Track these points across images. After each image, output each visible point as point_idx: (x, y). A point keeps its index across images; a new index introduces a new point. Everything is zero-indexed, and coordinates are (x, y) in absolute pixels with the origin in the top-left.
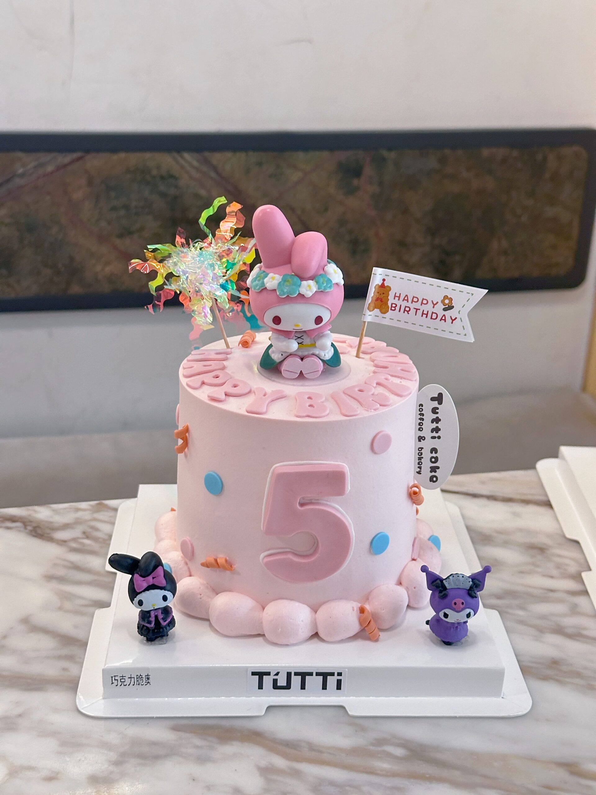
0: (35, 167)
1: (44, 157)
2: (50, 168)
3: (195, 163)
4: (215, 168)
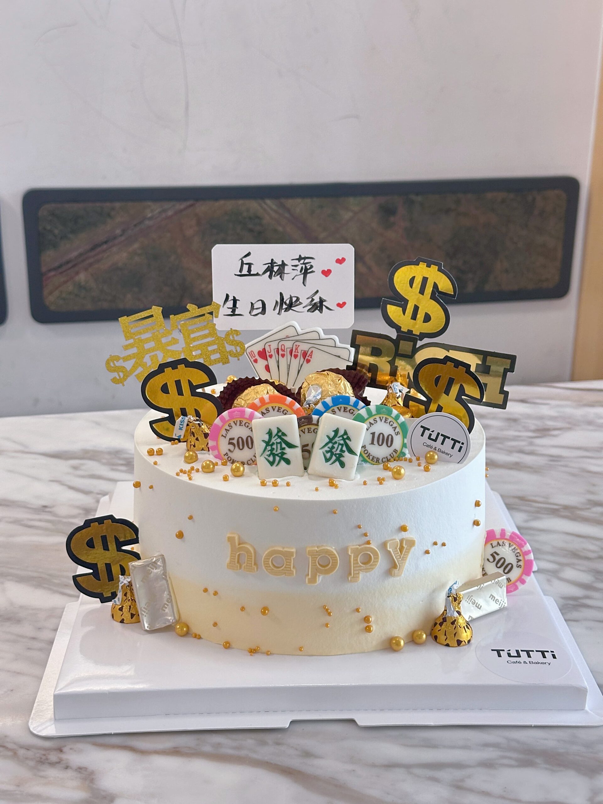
0: (160, 213)
1: (167, 205)
2: (170, 213)
3: (274, 207)
4: (288, 211)
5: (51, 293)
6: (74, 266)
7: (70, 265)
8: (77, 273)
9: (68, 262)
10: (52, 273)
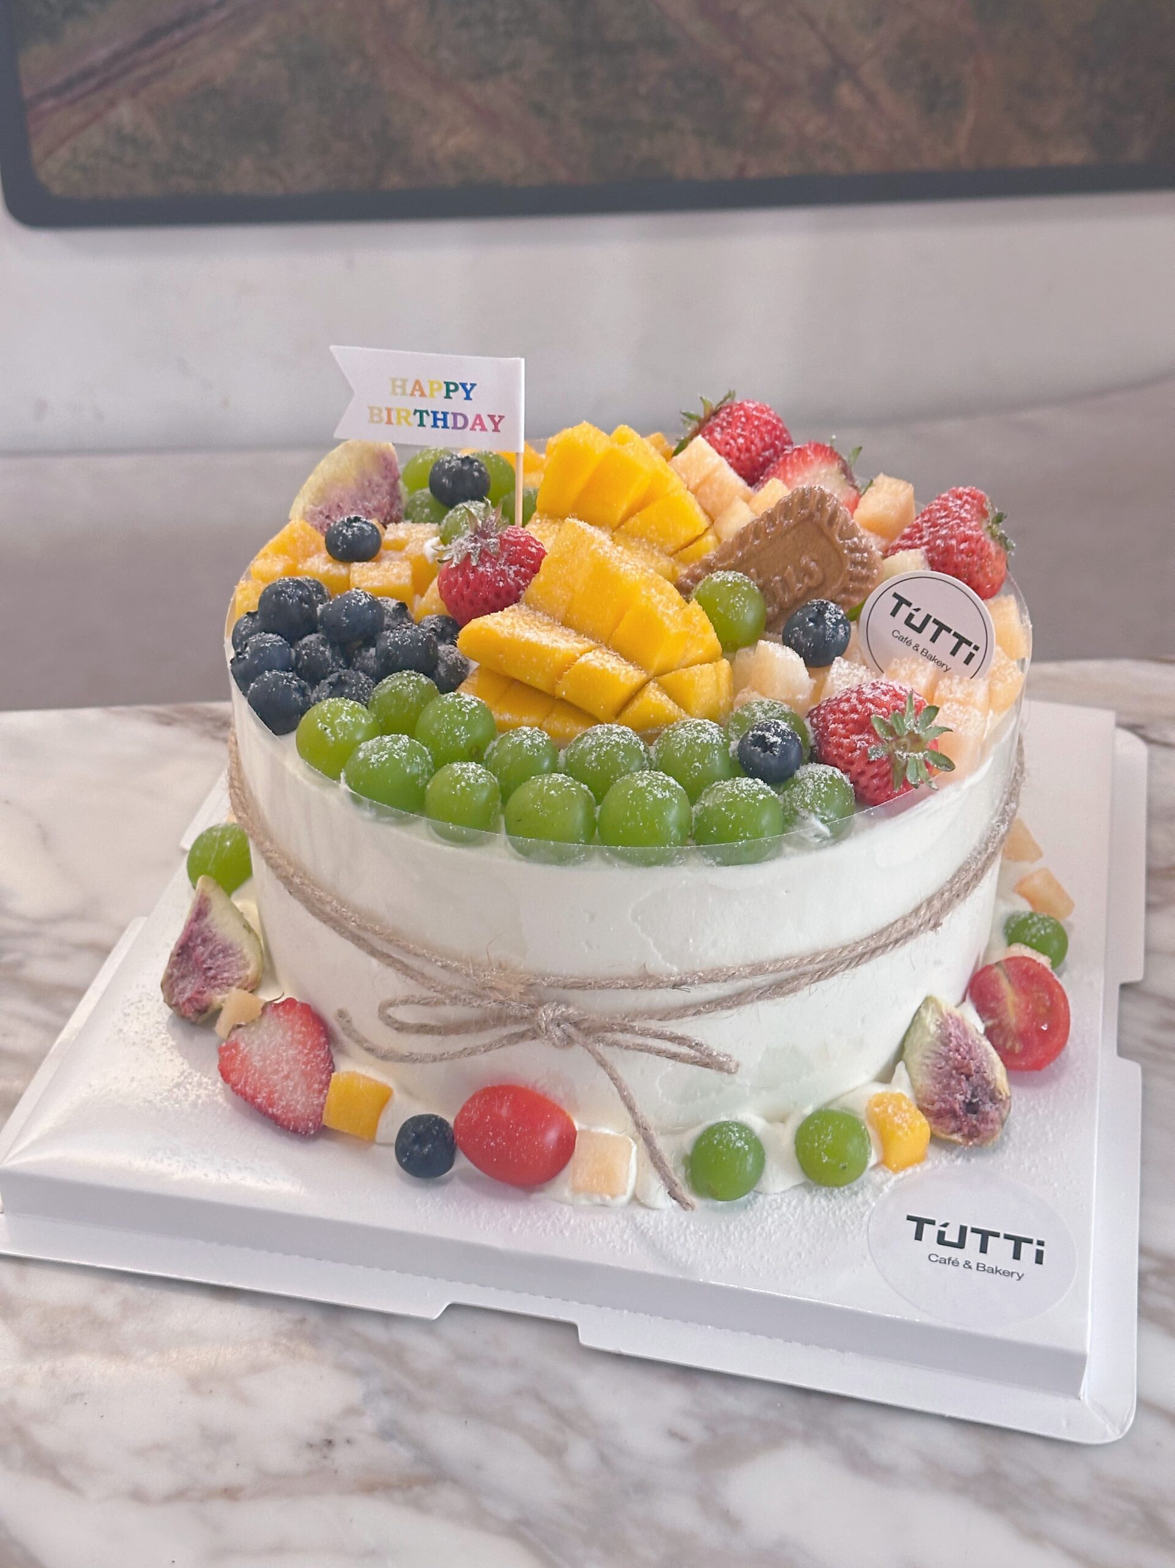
5: (49, 153)
6: (101, 86)
7: (92, 82)
8: (112, 104)
9: (86, 75)
10: (49, 103)
